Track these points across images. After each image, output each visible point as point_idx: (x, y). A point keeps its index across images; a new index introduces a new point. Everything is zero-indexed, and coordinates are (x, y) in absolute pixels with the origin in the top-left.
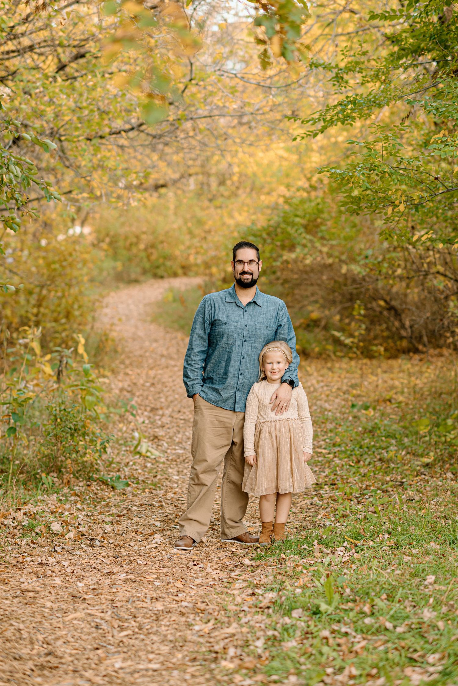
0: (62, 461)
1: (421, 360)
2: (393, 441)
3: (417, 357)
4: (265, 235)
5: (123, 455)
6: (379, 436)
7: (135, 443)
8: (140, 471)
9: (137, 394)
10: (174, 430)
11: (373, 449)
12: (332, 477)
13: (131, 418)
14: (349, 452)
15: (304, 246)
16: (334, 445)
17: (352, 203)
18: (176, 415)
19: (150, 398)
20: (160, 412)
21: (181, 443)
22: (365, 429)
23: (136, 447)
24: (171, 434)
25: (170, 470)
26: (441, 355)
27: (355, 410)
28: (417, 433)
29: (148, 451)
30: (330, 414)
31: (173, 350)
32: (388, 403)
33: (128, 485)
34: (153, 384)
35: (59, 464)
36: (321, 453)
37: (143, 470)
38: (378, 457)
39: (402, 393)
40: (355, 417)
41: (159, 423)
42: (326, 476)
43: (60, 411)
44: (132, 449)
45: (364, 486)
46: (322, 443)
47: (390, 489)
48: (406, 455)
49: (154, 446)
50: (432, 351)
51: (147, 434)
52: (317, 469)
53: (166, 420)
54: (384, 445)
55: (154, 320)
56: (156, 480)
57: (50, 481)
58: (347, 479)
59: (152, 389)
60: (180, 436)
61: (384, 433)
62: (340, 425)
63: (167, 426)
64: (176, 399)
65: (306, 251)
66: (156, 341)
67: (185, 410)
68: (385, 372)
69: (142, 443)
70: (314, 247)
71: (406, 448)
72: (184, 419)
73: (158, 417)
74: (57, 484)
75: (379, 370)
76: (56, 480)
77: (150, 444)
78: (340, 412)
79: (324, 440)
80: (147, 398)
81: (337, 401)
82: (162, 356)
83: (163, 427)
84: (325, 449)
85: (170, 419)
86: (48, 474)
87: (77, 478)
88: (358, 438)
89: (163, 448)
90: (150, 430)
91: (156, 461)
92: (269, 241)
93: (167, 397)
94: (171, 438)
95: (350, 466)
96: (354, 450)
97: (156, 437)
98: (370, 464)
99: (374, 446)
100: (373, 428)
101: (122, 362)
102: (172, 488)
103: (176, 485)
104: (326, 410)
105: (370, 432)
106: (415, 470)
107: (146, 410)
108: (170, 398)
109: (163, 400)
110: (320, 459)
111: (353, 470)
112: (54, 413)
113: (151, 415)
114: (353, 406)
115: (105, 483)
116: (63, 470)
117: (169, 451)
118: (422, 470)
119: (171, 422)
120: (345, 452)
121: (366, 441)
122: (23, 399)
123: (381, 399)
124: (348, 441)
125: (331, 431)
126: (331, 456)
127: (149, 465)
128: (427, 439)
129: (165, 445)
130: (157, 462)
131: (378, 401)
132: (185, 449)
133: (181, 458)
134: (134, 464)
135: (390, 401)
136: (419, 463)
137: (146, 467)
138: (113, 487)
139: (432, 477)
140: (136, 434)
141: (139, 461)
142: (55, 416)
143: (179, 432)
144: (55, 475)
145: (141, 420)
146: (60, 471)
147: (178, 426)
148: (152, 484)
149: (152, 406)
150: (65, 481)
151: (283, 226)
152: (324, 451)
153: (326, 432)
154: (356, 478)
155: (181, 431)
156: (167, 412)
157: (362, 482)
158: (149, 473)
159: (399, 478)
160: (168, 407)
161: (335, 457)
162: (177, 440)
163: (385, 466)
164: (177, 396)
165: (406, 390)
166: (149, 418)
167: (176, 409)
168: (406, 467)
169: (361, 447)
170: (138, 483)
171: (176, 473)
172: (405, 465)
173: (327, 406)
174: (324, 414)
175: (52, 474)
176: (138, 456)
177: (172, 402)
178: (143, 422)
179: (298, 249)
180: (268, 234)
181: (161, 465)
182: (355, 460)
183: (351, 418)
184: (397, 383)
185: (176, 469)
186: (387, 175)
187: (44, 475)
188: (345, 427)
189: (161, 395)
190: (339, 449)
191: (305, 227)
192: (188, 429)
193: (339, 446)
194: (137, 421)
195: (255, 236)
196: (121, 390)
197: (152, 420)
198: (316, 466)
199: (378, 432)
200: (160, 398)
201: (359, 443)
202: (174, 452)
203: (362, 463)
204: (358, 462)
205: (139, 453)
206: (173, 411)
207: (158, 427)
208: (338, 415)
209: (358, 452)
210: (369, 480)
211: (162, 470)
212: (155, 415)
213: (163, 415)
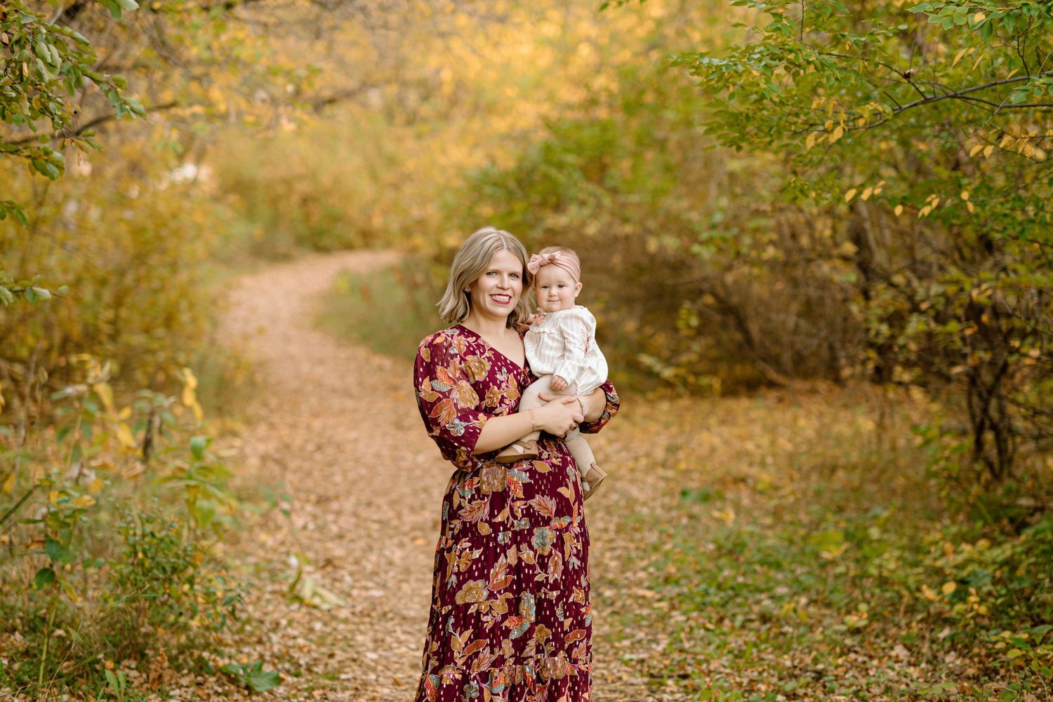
0: (147, 635)
1: (780, 400)
2: (780, 576)
3: (773, 395)
4: (512, 184)
5: (268, 601)
6: (750, 563)
7: (292, 574)
8: (301, 641)
9: (293, 464)
10: (362, 544)
11: (745, 592)
12: (677, 656)
13: (280, 518)
14: (698, 599)
15: (583, 203)
16: (667, 580)
17: (731, 126)
18: (364, 513)
19: (316, 474)
20: (335, 506)
21: (375, 573)
22: (719, 548)
23: (293, 587)
24: (358, 554)
25: (360, 638)
26: (813, 392)
27: (688, 501)
28: (817, 556)
29: (315, 594)
30: (645, 511)
31: (351, 380)
32: (741, 486)
33: (279, 681)
34: (319, 448)
35: (141, 640)
36: (643, 597)
37: (306, 638)
38: (756, 608)
39: (763, 465)
40: (692, 517)
41: (334, 529)
42: (664, 654)
43: (144, 536)
44: (285, 588)
45: (745, 681)
46: (642, 575)
47: (801, 692)
48: (808, 605)
49: (327, 582)
50: (799, 384)
51: (311, 555)
52: (641, 635)
53: (347, 522)
54: (760, 582)
55: (319, 324)
56: (333, 663)
57: (122, 679)
58: (707, 661)
59: (318, 457)
60: (373, 558)
61: (758, 557)
62: (670, 536)
63: (350, 536)
64: (362, 478)
65: (586, 212)
66: (321, 362)
67: (382, 501)
68: (723, 422)
69: (304, 576)
70: (599, 206)
71: (806, 590)
72: (380, 522)
73: (330, 517)
74: (136, 683)
75: (713, 421)
76: (134, 673)
77: (318, 575)
78: (663, 507)
79: (644, 569)
80: (309, 474)
81: (650, 479)
82: (334, 391)
83: (340, 537)
84: (650, 588)
85: (353, 520)
86: (118, 662)
87: (178, 669)
88: (710, 566)
89: (345, 587)
90: (317, 545)
91: (331, 616)
92: (519, 194)
93: (345, 473)
94: (357, 562)
95: (707, 630)
96: (706, 593)
97: (329, 562)
98: (743, 627)
99: (746, 585)
100: (735, 545)
101: (265, 405)
102: (365, 684)
103: (372, 677)
104: (635, 501)
105: (731, 552)
106: (834, 643)
107: (308, 501)
108: (352, 475)
109: (338, 479)
110: (645, 612)
111: (717, 641)
112: (131, 540)
113: (318, 511)
114: (684, 493)
115: (234, 680)
116: (149, 652)
117: (355, 592)
118: (848, 642)
119: (357, 526)
120: (691, 597)
121: (726, 573)
122: (68, 512)
123: (729, 478)
124: (691, 572)
125: (656, 548)
126: (664, 605)
127: (318, 626)
128: (840, 569)
129: (348, 579)
130: (334, 618)
131: (722, 482)
132: (384, 587)
133: (379, 610)
134: (290, 623)
135: (743, 480)
136: (843, 628)
137: (312, 630)
138: (248, 687)
139: (871, 658)
140: (293, 561)
141: (298, 616)
142: (134, 546)
143: (370, 549)
144: (133, 664)
145: (299, 521)
146: (143, 655)
147: (369, 536)
148: (326, 675)
149: (320, 490)
150: (153, 675)
151: (544, 168)
152: (649, 594)
153: (645, 551)
154: (724, 661)
155: (376, 546)
156: (348, 505)
157: (739, 670)
158: (320, 645)
159: (808, 660)
160: (348, 493)
161: (673, 607)
162: (369, 567)
163: (775, 630)
164: (363, 471)
165: (769, 460)
166: (315, 517)
167: (364, 498)
168: (818, 635)
169: (719, 587)
170: (297, 675)
171: (371, 645)
172: (811, 628)
173: (635, 492)
174: (633, 511)
175: (126, 662)
176: (295, 606)
177: (354, 483)
178: (305, 528)
179: (573, 210)
180: (520, 183)
181: (341, 627)
182: (715, 617)
183: (685, 521)
184: (750, 446)
185: (371, 634)
186: (811, 69)
187: (110, 664)
188: (678, 540)
189: (336, 469)
190: (677, 590)
191: (584, 170)
192: (388, 543)
193: (677, 583)
194: (292, 524)
195: (495, 184)
196: (264, 459)
197: (320, 522)
198: (640, 627)
199: (747, 554)
200: (333, 474)
201: (713, 578)
202: (364, 593)
203: (727, 622)
204: (721, 620)
205: (299, 599)
206: (358, 503)
207: (332, 539)
208: (659, 511)
209: (716, 599)
210: (751, 664)
211: (345, 638)
212: (326, 512)
213: (339, 513)
